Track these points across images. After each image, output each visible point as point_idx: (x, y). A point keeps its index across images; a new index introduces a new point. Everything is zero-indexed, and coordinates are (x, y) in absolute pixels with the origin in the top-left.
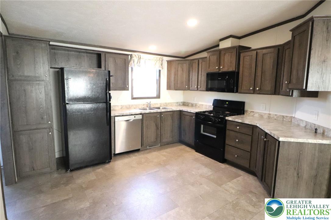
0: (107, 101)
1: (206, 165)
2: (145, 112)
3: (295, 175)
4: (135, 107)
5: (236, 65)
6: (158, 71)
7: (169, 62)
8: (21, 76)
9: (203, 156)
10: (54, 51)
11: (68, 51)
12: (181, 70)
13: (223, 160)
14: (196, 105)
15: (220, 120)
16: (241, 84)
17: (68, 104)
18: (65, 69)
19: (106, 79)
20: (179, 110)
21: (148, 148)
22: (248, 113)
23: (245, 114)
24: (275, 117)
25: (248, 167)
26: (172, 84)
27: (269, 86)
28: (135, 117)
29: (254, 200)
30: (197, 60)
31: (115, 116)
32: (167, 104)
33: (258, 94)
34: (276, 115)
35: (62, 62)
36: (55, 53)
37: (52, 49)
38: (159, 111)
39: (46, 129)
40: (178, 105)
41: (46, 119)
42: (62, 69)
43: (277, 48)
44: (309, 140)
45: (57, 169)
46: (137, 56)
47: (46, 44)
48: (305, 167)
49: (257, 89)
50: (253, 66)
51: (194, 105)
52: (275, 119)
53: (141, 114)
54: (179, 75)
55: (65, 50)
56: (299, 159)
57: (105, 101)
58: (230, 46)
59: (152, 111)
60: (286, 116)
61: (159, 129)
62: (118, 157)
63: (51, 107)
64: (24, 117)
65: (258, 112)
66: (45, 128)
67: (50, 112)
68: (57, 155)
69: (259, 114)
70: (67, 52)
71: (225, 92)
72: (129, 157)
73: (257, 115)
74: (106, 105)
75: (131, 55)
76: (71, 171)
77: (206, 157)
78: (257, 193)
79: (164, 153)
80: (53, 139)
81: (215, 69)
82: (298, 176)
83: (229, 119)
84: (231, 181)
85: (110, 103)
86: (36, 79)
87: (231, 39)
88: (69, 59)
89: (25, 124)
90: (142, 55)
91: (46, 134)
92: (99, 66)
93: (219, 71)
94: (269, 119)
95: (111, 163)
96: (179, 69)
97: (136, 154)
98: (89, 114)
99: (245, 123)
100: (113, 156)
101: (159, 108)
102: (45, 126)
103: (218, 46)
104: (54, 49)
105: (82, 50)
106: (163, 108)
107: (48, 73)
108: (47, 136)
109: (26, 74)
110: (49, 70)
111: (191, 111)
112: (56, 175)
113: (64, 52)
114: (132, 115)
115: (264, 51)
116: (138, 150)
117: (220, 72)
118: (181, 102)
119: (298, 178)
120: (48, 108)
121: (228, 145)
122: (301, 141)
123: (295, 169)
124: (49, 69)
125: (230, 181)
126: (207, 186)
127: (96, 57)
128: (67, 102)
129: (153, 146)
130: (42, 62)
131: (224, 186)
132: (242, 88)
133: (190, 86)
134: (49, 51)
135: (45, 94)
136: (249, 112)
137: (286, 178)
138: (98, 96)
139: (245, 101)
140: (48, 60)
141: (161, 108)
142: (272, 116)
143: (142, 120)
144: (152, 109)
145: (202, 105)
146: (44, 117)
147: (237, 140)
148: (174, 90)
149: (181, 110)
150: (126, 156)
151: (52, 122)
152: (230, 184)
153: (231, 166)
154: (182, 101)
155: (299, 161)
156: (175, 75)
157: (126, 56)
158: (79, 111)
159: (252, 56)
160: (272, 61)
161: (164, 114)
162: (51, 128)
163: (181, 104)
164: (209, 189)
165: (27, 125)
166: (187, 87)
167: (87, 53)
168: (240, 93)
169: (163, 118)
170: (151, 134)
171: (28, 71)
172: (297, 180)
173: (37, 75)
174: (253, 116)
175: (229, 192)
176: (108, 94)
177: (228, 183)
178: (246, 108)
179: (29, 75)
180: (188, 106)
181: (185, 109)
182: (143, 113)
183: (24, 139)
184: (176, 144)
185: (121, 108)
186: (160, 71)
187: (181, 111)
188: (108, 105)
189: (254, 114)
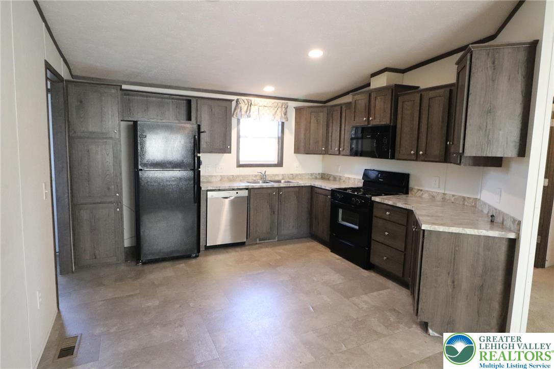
0: (195, 167)
1: (338, 271)
2: (253, 186)
3: (449, 283)
4: (242, 179)
5: (391, 115)
6: (280, 123)
7: (298, 110)
8: (84, 132)
9: (341, 258)
10: (128, 97)
11: (147, 96)
12: (316, 121)
13: (367, 265)
14: (340, 179)
15: (363, 201)
16: (398, 146)
17: (141, 170)
18: (139, 122)
19: (195, 136)
20: (310, 185)
21: (258, 242)
23: (410, 193)
24: (453, 199)
25: (400, 275)
26: (302, 144)
27: (436, 148)
28: (237, 193)
29: (392, 319)
30: (340, 107)
31: (207, 191)
32: (293, 176)
33: (422, 161)
34: (453, 196)
35: (138, 113)
36: (129, 100)
37: (125, 95)
38: (276, 185)
39: (113, 203)
40: (313, 178)
41: (113, 190)
42: (135, 123)
43: (448, 89)
44: (466, 229)
45: (126, 261)
46: (246, 102)
47: (117, 90)
48: (464, 272)
49: (421, 153)
50: (415, 116)
51: (337, 179)
52: (453, 203)
53: (247, 189)
54: (312, 131)
55: (142, 96)
56: (454, 259)
57: (193, 168)
58: (385, 85)
59: (265, 185)
60: (468, 198)
61: (276, 213)
62: (211, 251)
63: (121, 174)
64: (87, 186)
65: (427, 191)
66: (111, 203)
67: (119, 180)
68: (127, 244)
69: (430, 195)
70: (145, 98)
71: (376, 158)
72: (227, 252)
73: (427, 195)
74: (193, 173)
75: (237, 101)
76: (144, 263)
77: (344, 260)
78: (402, 312)
79: (281, 251)
80: (122, 218)
81: (362, 121)
82: (454, 285)
83: (377, 200)
84: (369, 294)
85: (200, 171)
86: (103, 137)
87: (386, 73)
88: (147, 108)
89: (87, 195)
90: (253, 99)
91: (113, 210)
92: (189, 118)
93: (368, 124)
94: (444, 201)
95: (198, 258)
96: (312, 120)
97: (238, 249)
98: (169, 185)
99: (397, 206)
100: (202, 248)
101: (279, 182)
102: (112, 200)
103: (369, 85)
104: (128, 95)
105: (165, 96)
106: (285, 182)
107: (118, 127)
108: (115, 213)
109: (90, 130)
110: (119, 125)
111: (325, 187)
112: (123, 267)
113: (141, 98)
114: (233, 190)
115: (431, 94)
116: (242, 244)
117: (369, 126)
118: (319, 174)
119: (454, 288)
120: (116, 176)
121: (375, 241)
122: (454, 231)
123: (449, 274)
124: (119, 123)
125: (366, 294)
126: (328, 297)
127: (185, 104)
128: (140, 167)
129: (266, 240)
130: (110, 113)
131: (354, 298)
132: (401, 152)
133: (330, 147)
134: (119, 97)
135: (113, 156)
136: (415, 191)
137: (435, 287)
138: (183, 161)
139: (410, 173)
140: (118, 111)
141: (282, 181)
142: (448, 198)
143: (249, 198)
144: (267, 183)
145: (349, 178)
146: (111, 188)
147: (387, 233)
148: (303, 154)
149: (312, 185)
150: (222, 250)
151: (121, 194)
152: (365, 298)
153: (378, 275)
154: (320, 172)
155: (454, 262)
156: (306, 130)
157: (228, 103)
158: (156, 180)
159: (414, 101)
160: (442, 109)
161: (284, 190)
162: (119, 203)
163: (318, 177)
164: (329, 300)
165: (90, 196)
166: (323, 149)
167: (173, 99)
168: (398, 159)
169: (283, 196)
170: (262, 220)
171: (92, 126)
172: (453, 291)
173: (104, 131)
174: (420, 197)
175: (358, 307)
176: (196, 158)
177: (363, 296)
178: (412, 184)
179: (94, 131)
180: (328, 179)
181: (319, 184)
182: (250, 187)
183: (85, 215)
184: (304, 239)
185: (221, 180)
186: (283, 123)
187: (312, 188)
188: (196, 174)
189: (422, 194)
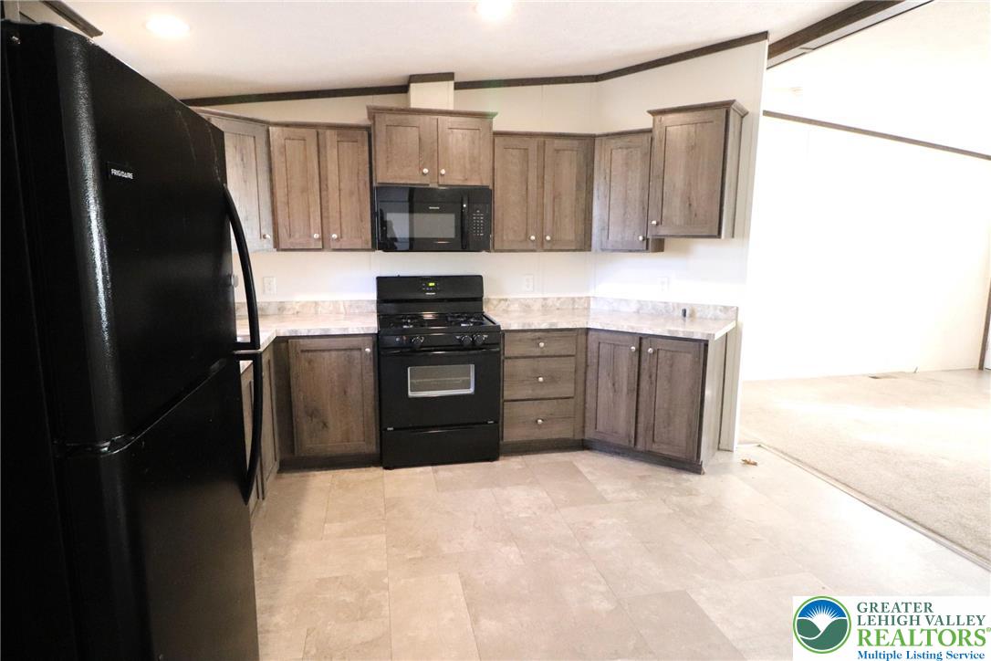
16: (500, 228)
20: (275, 336)
22: (492, 304)
24: (558, 304)
25: (570, 435)
34: (559, 299)
49: (548, 238)
50: (530, 177)
52: (558, 309)
60: (579, 298)
65: (517, 299)
69: (520, 302)
73: (515, 307)
83: (512, 328)
84: (592, 482)
87: (452, 84)
99: (558, 327)
121: (511, 401)
136: (495, 302)
142: (550, 303)
147: (541, 379)
159: (526, 149)
160: (575, 170)
168: (497, 251)
189: (508, 305)
